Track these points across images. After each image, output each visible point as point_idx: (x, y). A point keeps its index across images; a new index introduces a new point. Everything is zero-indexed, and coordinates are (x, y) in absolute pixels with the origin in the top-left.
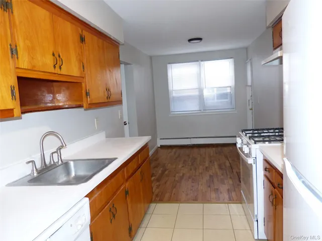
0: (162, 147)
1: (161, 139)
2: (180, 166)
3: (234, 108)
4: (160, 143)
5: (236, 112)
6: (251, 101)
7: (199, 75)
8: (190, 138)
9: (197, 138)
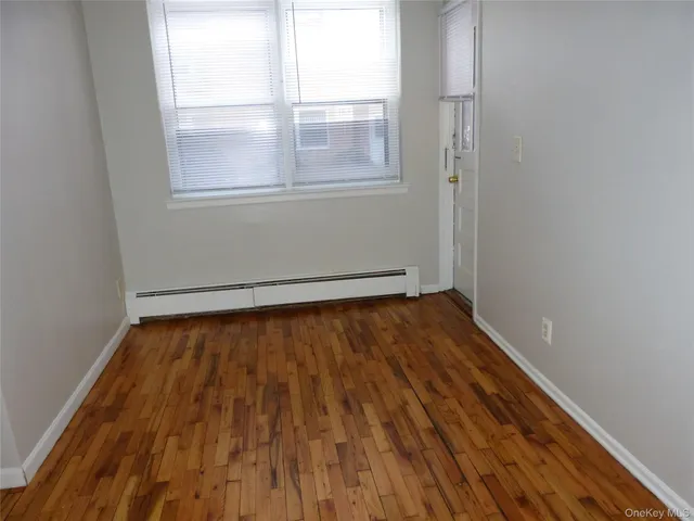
0: (147, 323)
1: (139, 296)
2: (221, 453)
3: (395, 177)
4: (138, 309)
5: (405, 190)
6: (451, 153)
7: (276, 49)
8: (250, 286)
9: (273, 283)
